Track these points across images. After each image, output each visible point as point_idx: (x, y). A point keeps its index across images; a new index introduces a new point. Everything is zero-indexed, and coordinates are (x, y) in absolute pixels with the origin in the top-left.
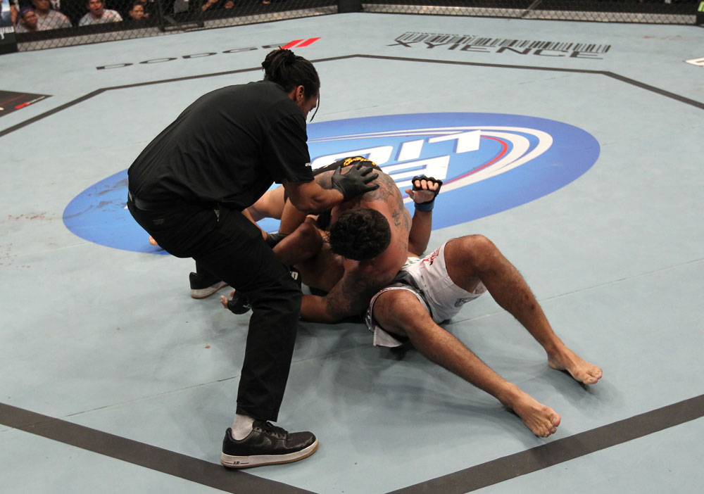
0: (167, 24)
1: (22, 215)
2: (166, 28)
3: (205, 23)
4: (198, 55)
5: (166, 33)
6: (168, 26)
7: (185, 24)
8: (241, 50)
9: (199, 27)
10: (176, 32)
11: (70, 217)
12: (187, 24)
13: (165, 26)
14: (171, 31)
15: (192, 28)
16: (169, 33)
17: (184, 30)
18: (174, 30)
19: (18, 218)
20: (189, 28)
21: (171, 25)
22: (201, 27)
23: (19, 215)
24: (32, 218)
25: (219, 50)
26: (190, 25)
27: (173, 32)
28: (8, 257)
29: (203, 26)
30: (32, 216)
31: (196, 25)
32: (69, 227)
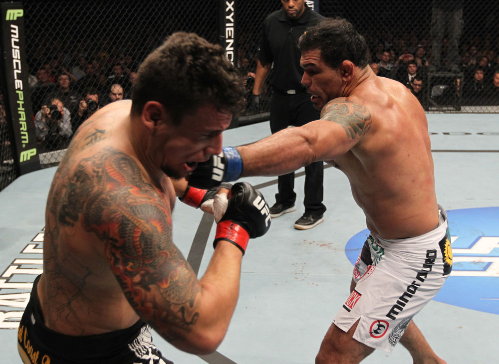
0: (431, 105)
1: (314, 242)
2: (430, 108)
3: (462, 108)
4: (456, 134)
5: (429, 112)
6: (431, 107)
7: (446, 107)
8: (493, 134)
9: (456, 110)
10: (438, 112)
11: (350, 250)
12: (448, 107)
13: (429, 107)
14: (434, 111)
15: (450, 110)
16: (432, 112)
17: (444, 111)
18: (437, 110)
19: (311, 243)
20: (448, 110)
21: (435, 107)
22: (458, 110)
23: (312, 242)
24: (321, 246)
25: (474, 132)
26: (449, 108)
27: (435, 112)
28: (302, 274)
29: (460, 109)
30: (322, 244)
31: (455, 109)
32: (349, 259)
